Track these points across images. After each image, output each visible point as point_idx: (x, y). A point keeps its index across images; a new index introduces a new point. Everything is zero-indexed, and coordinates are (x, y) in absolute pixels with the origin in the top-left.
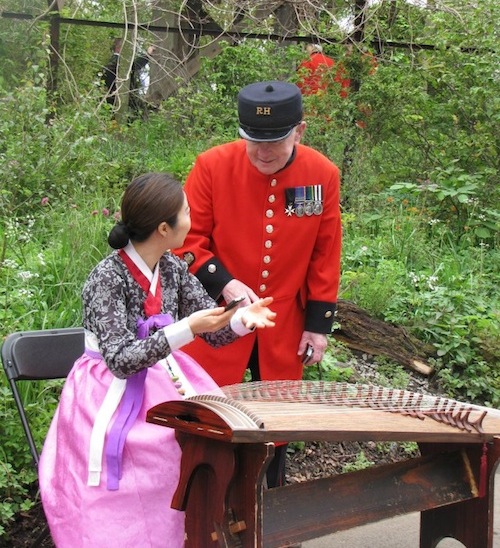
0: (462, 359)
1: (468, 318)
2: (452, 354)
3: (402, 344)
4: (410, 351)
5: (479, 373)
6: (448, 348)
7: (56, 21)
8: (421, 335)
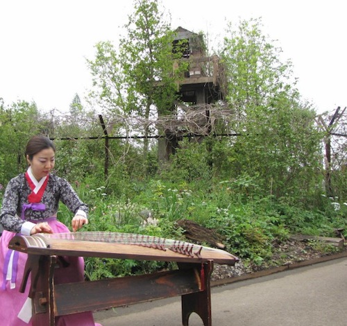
0: (237, 241)
1: (242, 225)
2: (233, 238)
3: (212, 236)
4: (216, 239)
5: (246, 247)
6: (231, 237)
7: (107, 138)
8: (221, 233)
